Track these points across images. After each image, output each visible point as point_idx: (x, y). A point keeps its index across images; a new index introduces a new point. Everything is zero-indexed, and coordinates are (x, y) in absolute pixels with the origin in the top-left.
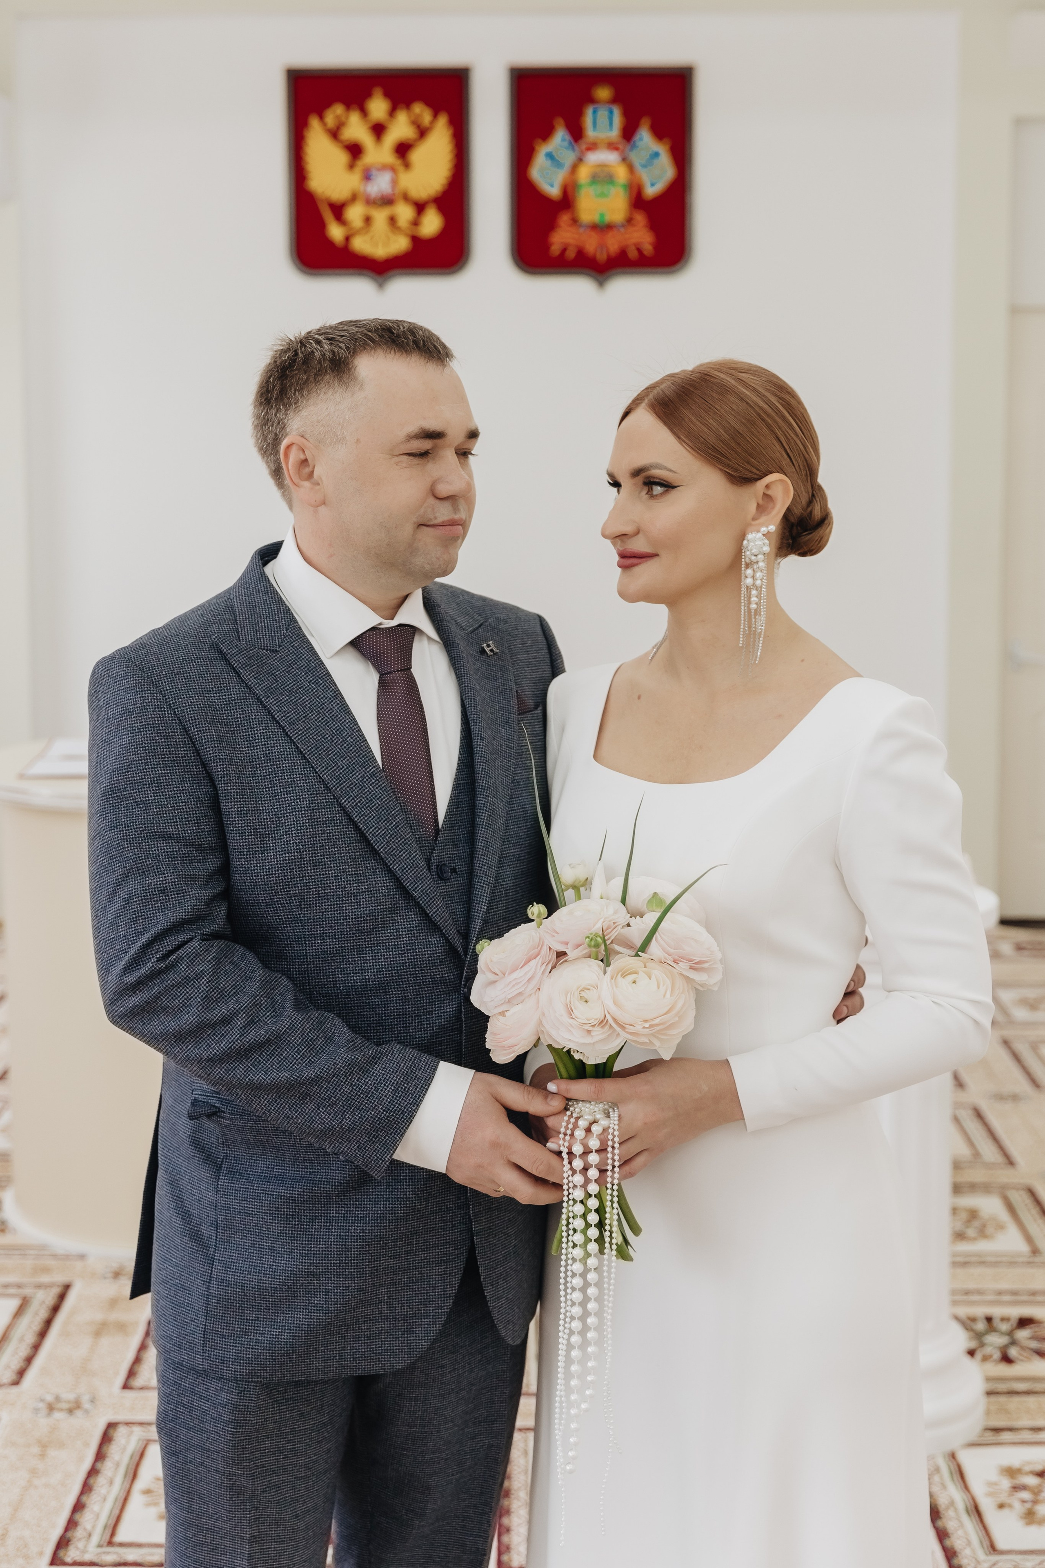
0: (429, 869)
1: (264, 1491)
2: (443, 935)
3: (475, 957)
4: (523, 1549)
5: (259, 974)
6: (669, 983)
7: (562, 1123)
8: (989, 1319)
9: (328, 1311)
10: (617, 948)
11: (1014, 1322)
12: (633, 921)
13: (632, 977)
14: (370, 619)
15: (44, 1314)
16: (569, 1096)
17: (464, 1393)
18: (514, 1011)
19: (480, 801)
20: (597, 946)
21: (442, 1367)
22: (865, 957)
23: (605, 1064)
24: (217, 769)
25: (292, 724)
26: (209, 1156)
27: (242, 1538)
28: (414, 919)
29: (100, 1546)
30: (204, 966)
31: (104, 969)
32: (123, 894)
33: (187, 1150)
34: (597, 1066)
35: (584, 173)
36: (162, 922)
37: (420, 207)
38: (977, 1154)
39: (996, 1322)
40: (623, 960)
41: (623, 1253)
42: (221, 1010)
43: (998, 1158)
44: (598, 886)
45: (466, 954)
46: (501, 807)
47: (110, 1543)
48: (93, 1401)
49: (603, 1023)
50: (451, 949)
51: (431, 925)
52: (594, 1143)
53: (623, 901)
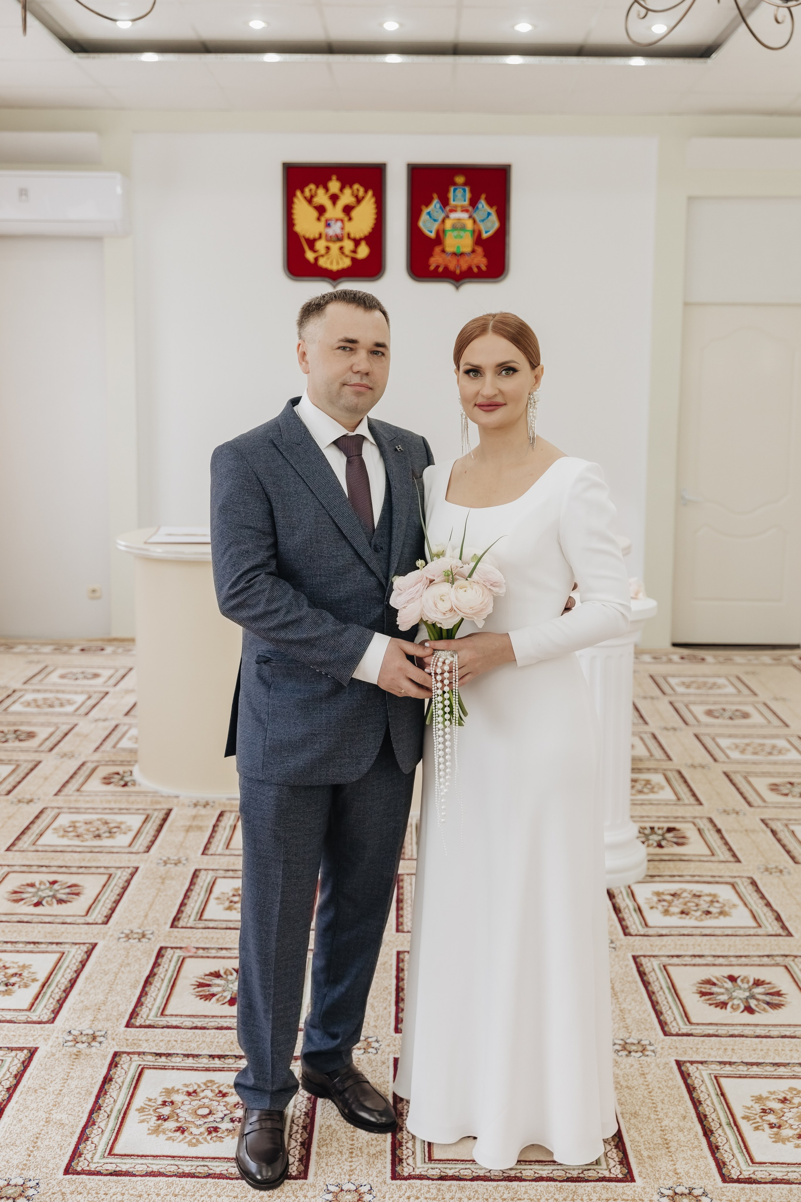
0: (370, 546)
1: (290, 839)
2: (376, 577)
3: (392, 583)
4: (409, 924)
5: (292, 591)
6: (481, 591)
7: (431, 660)
8: (652, 828)
9: (321, 752)
10: (457, 577)
11: (665, 830)
12: (464, 566)
13: (464, 589)
14: (343, 432)
15: (158, 822)
16: (435, 648)
17: (383, 800)
18: (410, 606)
19: (395, 517)
20: (448, 575)
21: (373, 786)
22: (575, 595)
23: (452, 629)
24: (273, 497)
25: (307, 477)
26: (265, 682)
27: (280, 861)
28: (363, 569)
29: (195, 920)
30: (267, 586)
31: (219, 589)
32: (228, 554)
33: (254, 679)
34: (448, 630)
35: (448, 224)
36: (247, 566)
37: (357, 242)
38: (652, 755)
39: (656, 829)
40: (461, 582)
41: (460, 724)
42: (274, 606)
43: (663, 757)
44: (448, 554)
45: (387, 586)
46: (404, 520)
47: (200, 919)
48: (187, 859)
49: (451, 610)
50: (380, 584)
51: (372, 573)
52: (446, 668)
53: (460, 559)
